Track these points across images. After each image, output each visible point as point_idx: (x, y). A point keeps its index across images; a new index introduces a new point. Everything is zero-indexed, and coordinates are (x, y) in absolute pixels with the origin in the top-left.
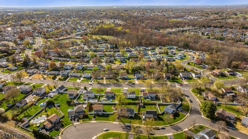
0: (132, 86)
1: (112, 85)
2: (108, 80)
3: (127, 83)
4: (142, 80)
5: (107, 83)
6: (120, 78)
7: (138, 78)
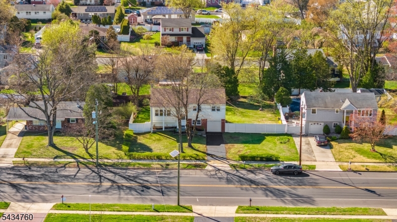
0: (278, 194)
1: (74, 178)
2: (45, 140)
3: (225, 166)
4: (367, 147)
5: (29, 166)
6: (157, 130)
7: (327, 130)
